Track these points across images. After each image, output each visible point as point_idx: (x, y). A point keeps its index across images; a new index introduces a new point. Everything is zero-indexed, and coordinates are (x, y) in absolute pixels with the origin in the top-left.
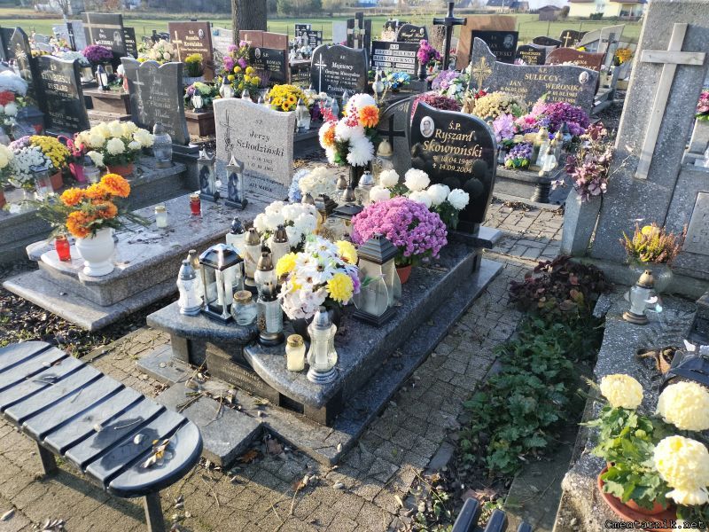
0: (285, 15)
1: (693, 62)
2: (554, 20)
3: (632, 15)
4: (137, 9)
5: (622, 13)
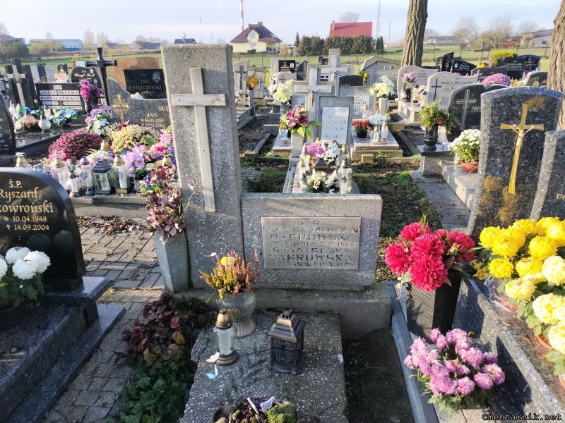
1: (217, 104)
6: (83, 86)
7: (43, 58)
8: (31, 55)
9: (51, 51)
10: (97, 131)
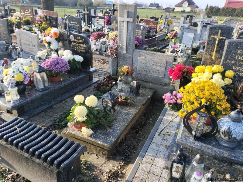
0: (80, 7)
1: (130, 21)
2: (170, 12)
3: (194, 11)
4: (27, 3)
5: (191, 10)
6: (106, 18)
7: (97, 8)
8: (93, 6)
9: (101, 5)
10: (106, 33)
